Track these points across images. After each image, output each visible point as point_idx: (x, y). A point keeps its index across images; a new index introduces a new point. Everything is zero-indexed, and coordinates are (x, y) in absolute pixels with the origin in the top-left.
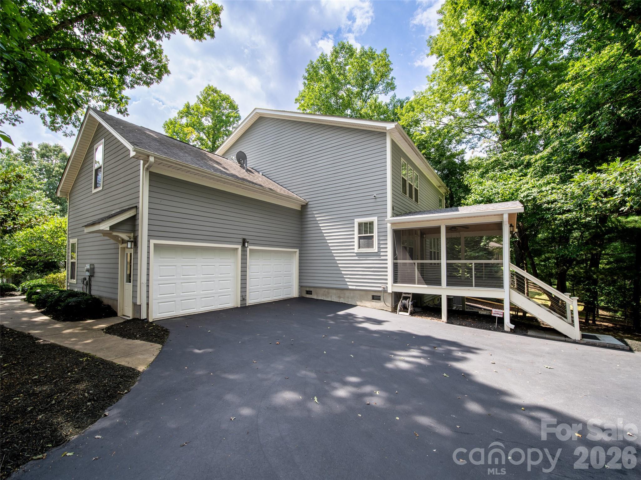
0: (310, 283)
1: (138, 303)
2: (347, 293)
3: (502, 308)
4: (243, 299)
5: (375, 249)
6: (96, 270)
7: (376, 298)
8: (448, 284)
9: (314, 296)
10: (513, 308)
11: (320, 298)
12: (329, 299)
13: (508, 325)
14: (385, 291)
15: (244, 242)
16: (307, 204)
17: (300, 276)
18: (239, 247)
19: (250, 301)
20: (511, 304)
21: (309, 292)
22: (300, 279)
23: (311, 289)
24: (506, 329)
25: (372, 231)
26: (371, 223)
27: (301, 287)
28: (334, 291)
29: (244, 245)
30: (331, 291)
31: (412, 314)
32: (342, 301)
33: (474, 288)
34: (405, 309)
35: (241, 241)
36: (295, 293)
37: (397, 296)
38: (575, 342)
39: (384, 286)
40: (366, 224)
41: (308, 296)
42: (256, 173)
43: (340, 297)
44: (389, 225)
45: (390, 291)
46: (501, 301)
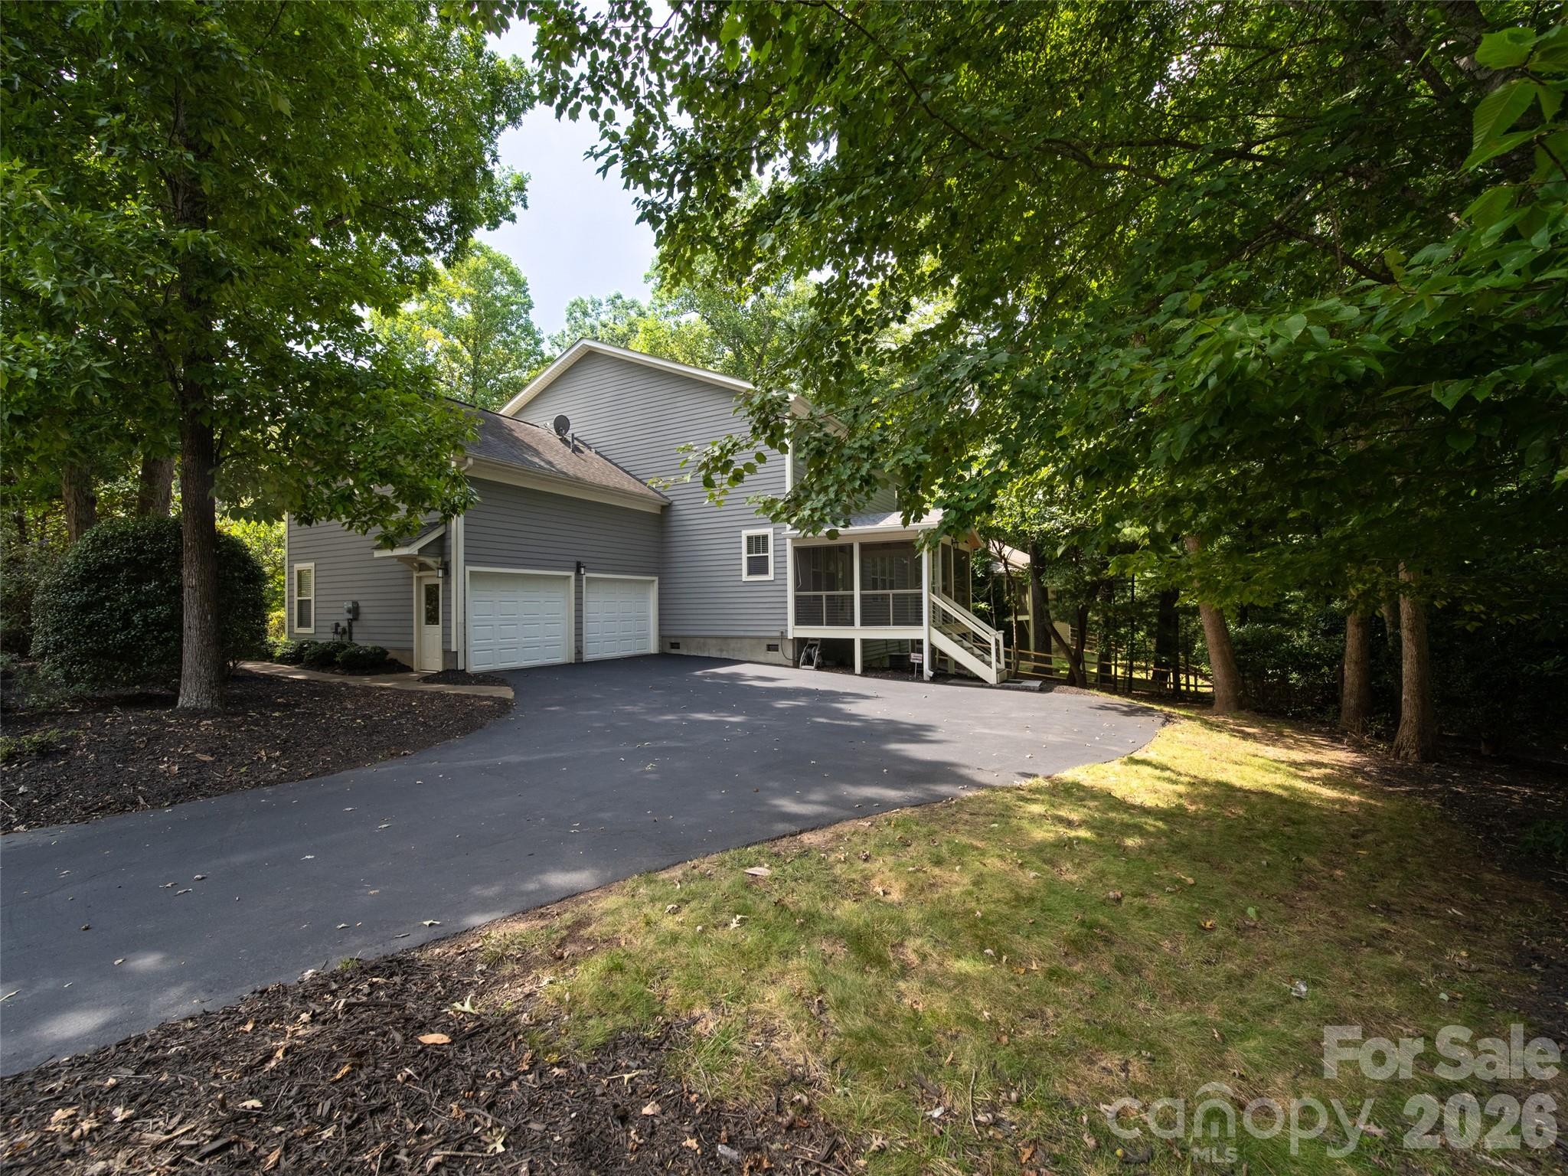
0: (676, 631)
1: (454, 649)
2: (733, 644)
3: (921, 651)
4: (579, 652)
5: (770, 577)
6: (362, 610)
7: (772, 648)
8: (862, 624)
9: (683, 651)
10: (933, 649)
11: (693, 653)
12: (706, 654)
13: (928, 672)
14: (783, 636)
15: (578, 567)
16: (670, 504)
17: (660, 620)
18: (572, 574)
19: (589, 655)
20: (931, 645)
21: (675, 646)
22: (660, 625)
23: (678, 641)
24: (926, 678)
25: (766, 550)
26: (765, 537)
27: (662, 638)
28: (714, 641)
29: (578, 572)
30: (709, 641)
31: (819, 668)
32: (725, 655)
33: (892, 627)
34: (809, 661)
35: (574, 565)
36: (653, 648)
37: (801, 643)
38: (991, 687)
39: (782, 628)
40: (757, 538)
41: (674, 651)
42: (586, 451)
43: (721, 650)
44: (789, 541)
45: (790, 637)
46: (920, 642)
